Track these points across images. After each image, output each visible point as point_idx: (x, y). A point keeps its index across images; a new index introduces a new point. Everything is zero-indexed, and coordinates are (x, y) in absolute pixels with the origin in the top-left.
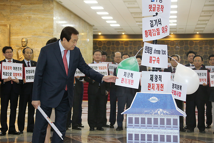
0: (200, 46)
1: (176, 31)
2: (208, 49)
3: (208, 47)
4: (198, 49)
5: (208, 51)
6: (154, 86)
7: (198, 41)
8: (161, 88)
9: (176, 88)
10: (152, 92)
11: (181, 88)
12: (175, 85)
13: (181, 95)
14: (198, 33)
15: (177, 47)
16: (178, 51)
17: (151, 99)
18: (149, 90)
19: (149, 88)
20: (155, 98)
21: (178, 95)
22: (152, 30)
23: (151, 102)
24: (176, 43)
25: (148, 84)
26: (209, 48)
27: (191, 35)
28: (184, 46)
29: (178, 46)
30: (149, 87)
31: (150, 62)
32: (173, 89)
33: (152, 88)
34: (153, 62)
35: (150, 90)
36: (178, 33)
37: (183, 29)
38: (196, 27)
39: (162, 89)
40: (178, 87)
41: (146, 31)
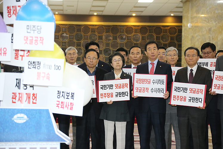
0: (99, 35)
1: (62, 10)
2: (110, 40)
3: (110, 36)
4: (97, 39)
5: (111, 42)
6: (21, 97)
7: (97, 27)
8: (33, 99)
9: (64, 97)
10: (18, 106)
11: (72, 96)
12: (63, 92)
13: (74, 107)
14: (95, 14)
15: (65, 35)
16: (67, 40)
17: (15, 117)
18: (13, 102)
19: (14, 100)
20: (22, 115)
21: (68, 108)
22: (17, 7)
23: (16, 123)
24: (63, 29)
25: (13, 93)
26: (111, 38)
27: (86, 17)
28: (74, 34)
29: (67, 34)
30: (14, 98)
31: (16, 57)
32: (58, 100)
33: (19, 99)
34: (20, 58)
35: (15, 102)
36: (65, 13)
37: (73, 6)
38: (93, 5)
39: (34, 101)
40: (68, 95)
41: (8, 7)
